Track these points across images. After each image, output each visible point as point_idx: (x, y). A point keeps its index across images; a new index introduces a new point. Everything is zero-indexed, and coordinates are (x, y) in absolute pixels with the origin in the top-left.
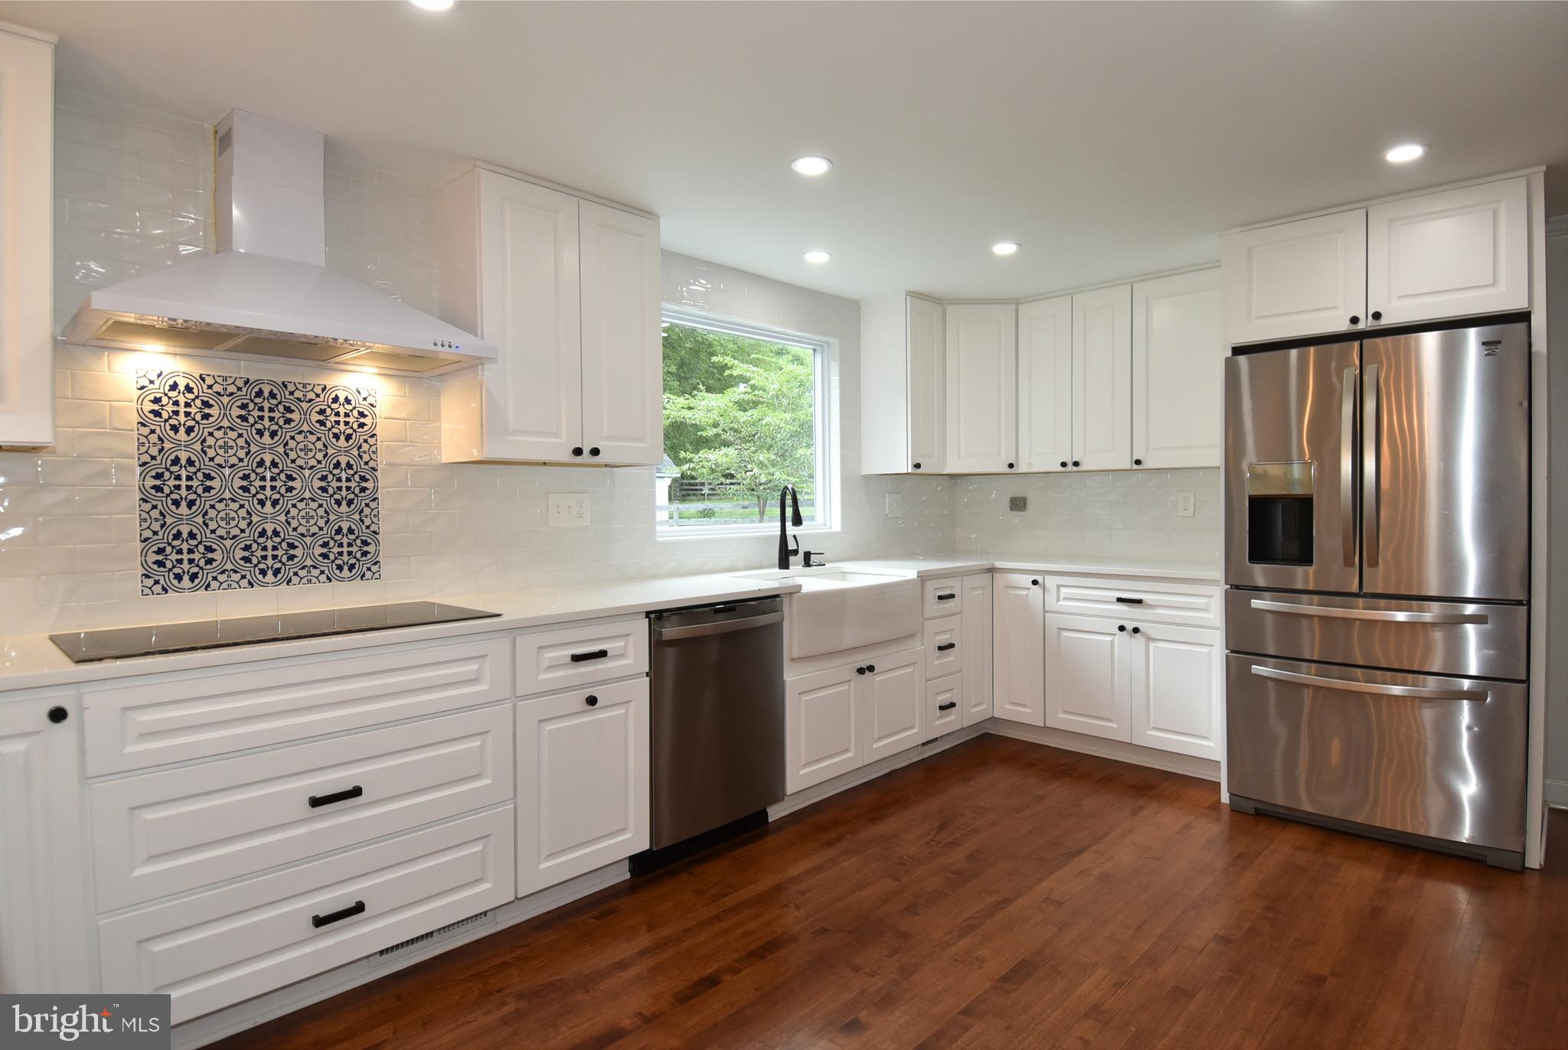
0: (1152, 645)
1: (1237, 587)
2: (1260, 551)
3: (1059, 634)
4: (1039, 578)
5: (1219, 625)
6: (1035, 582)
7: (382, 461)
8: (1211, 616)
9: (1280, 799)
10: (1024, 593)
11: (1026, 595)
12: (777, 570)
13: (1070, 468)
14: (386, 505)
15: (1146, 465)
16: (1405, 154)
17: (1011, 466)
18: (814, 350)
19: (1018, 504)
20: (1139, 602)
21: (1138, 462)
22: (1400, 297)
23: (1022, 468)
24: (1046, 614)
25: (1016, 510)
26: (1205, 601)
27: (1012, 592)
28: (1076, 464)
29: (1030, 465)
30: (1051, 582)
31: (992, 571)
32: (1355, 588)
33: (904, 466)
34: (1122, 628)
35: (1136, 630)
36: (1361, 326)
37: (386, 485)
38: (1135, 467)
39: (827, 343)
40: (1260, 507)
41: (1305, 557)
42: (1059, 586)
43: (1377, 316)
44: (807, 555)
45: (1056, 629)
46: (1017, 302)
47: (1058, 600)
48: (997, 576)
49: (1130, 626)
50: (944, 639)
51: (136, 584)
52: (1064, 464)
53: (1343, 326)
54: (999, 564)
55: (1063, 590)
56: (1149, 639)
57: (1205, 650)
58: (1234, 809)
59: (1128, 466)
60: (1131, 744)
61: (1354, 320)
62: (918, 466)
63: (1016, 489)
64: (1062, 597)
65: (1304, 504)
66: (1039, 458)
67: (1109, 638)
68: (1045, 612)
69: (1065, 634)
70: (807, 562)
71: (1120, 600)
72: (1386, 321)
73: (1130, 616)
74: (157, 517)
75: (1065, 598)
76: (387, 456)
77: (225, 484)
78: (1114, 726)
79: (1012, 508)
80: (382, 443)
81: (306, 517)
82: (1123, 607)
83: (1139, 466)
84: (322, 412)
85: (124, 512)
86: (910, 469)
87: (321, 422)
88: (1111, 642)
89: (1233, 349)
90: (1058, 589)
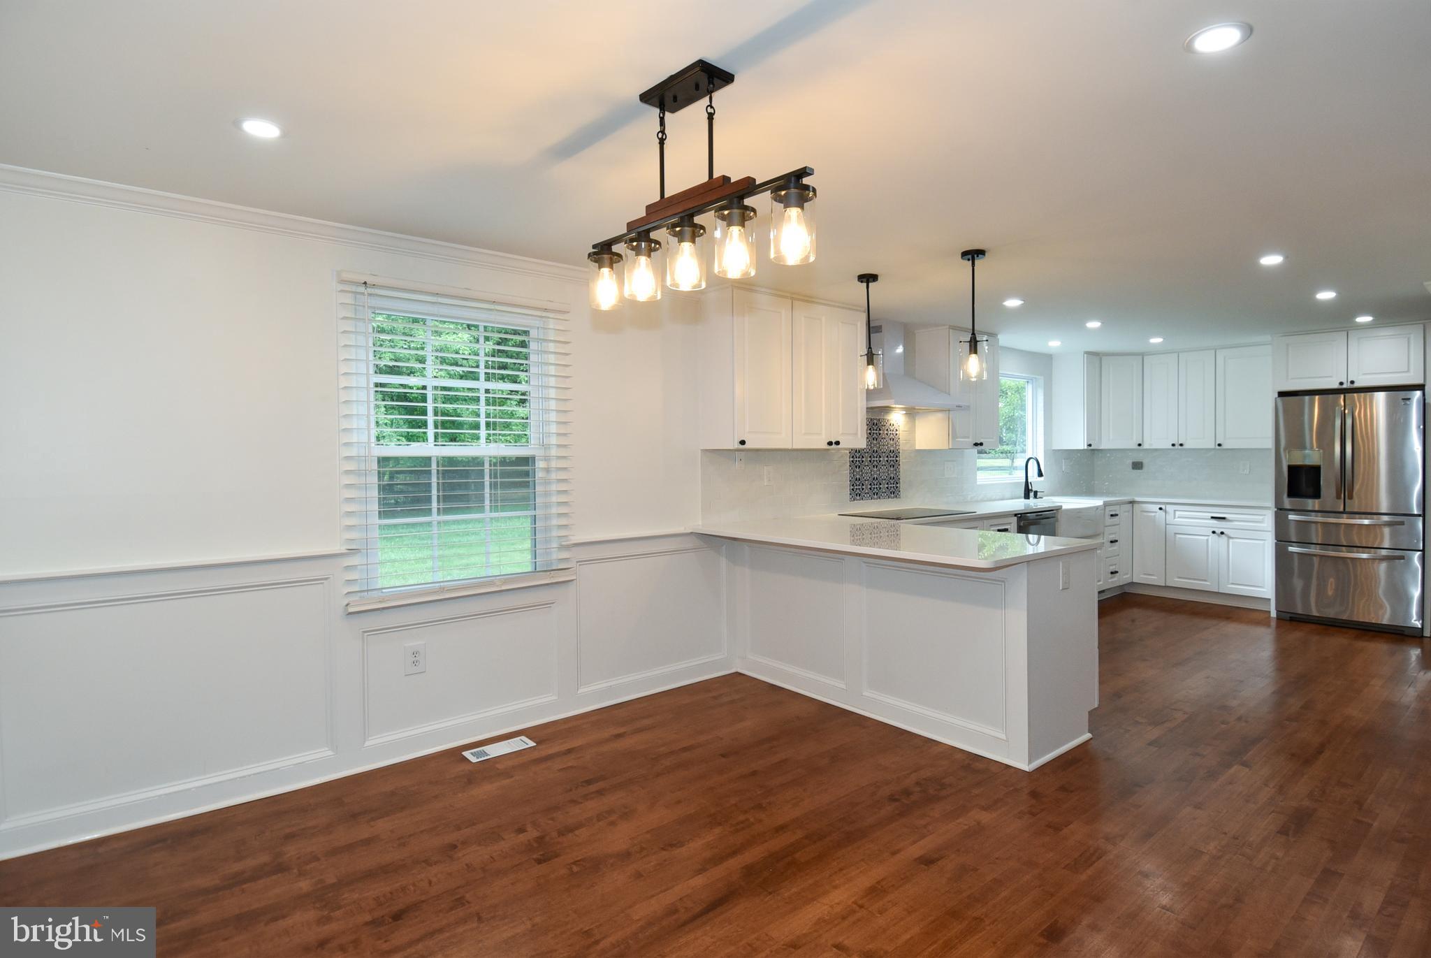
0: (1231, 540)
1: (1281, 509)
2: (1294, 491)
3: (1175, 537)
4: (1163, 507)
5: (1270, 529)
6: (1161, 509)
7: (901, 448)
8: (1264, 524)
9: (1300, 610)
10: (1153, 514)
11: (1155, 516)
12: (1023, 500)
13: (1177, 447)
14: (901, 468)
15: (1224, 447)
16: (1364, 319)
17: (1140, 445)
18: (1028, 382)
19: (1137, 466)
20: (1224, 518)
21: (1219, 445)
22: (1364, 374)
23: (1146, 446)
24: (1167, 526)
25: (1136, 469)
26: (1261, 517)
27: (1145, 514)
28: (1181, 445)
29: (1151, 444)
30: (1170, 508)
31: (1132, 502)
32: (1341, 509)
33: (1081, 445)
34: (1214, 532)
35: (1222, 533)
36: (1345, 386)
37: (902, 459)
38: (1217, 447)
39: (1035, 378)
40: (1294, 471)
41: (1316, 495)
42: (1175, 511)
43: (1352, 382)
44: (1036, 493)
45: (1173, 534)
46: (1142, 355)
47: (1174, 518)
48: (1136, 506)
49: (1218, 531)
50: (1113, 537)
51: (848, 497)
52: (1173, 445)
53: (1336, 386)
54: (1137, 499)
55: (1177, 513)
56: (1229, 538)
57: (1262, 542)
58: (1278, 618)
59: (1213, 447)
60: (1219, 593)
61: (1341, 384)
62: (1090, 445)
63: (1138, 457)
64: (1177, 516)
65: (1315, 470)
66: (1157, 438)
67: (1206, 538)
68: (1166, 524)
69: (1178, 536)
70: (1035, 496)
71: (1212, 518)
72: (1357, 385)
73: (1218, 526)
74: (852, 472)
75: (1179, 517)
76: (903, 446)
77: (866, 459)
78: (1208, 583)
79: (1133, 468)
80: (901, 441)
81: (883, 472)
82: (1214, 521)
83: (1219, 447)
84: (887, 430)
85: (846, 471)
86: (1086, 447)
87: (887, 434)
88: (1207, 540)
89: (1279, 393)
90: (1174, 513)
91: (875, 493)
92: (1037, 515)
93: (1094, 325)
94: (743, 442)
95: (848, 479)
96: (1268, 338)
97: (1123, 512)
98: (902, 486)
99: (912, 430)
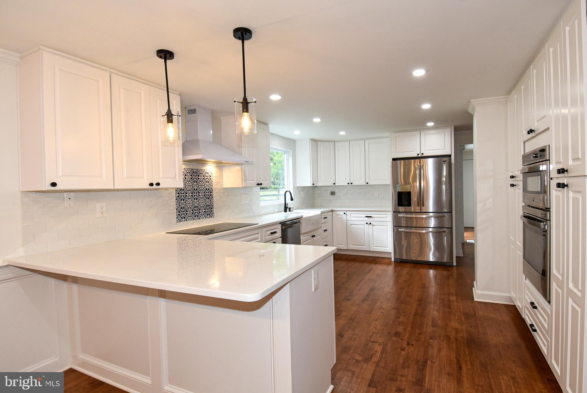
0: (374, 227)
1: (395, 212)
2: (400, 204)
3: (351, 226)
4: (345, 212)
5: (390, 221)
6: (344, 213)
7: (214, 187)
8: (387, 219)
9: (404, 257)
10: (341, 216)
12: (284, 213)
13: (350, 184)
14: (214, 199)
15: (369, 184)
16: (430, 124)
17: (334, 184)
18: (284, 153)
19: (333, 193)
20: (371, 217)
21: (367, 183)
22: (427, 150)
23: (337, 184)
24: (347, 221)
25: (332, 195)
26: (386, 216)
27: (338, 216)
28: (352, 183)
29: (339, 183)
30: (348, 213)
31: (332, 211)
32: (419, 211)
33: (310, 184)
34: (367, 223)
35: (370, 223)
36: (419, 156)
37: (214, 194)
38: (366, 184)
39: (288, 151)
40: (400, 194)
41: (409, 205)
42: (350, 214)
43: (422, 154)
44: (290, 209)
45: (350, 225)
46: (334, 142)
48: (334, 212)
49: (369, 223)
50: (325, 228)
51: (175, 220)
52: (348, 184)
53: (416, 155)
54: (334, 209)
56: (373, 225)
57: (387, 227)
58: (395, 262)
59: (365, 184)
60: (369, 251)
61: (418, 154)
62: (313, 184)
63: (332, 190)
64: (351, 217)
65: (409, 194)
66: (342, 181)
67: (364, 226)
68: (347, 220)
69: (352, 226)
70: (290, 211)
71: (366, 217)
72: (424, 155)
73: (369, 220)
74: (178, 204)
75: (352, 217)
76: (215, 186)
77: (189, 195)
78: (365, 247)
79: (331, 195)
80: (214, 183)
81: (202, 202)
82: (367, 218)
84: (204, 176)
85: (173, 202)
86: (312, 185)
87: (204, 179)
89: (393, 159)
90: (350, 215)
91: (196, 215)
92: (291, 222)
93: (317, 120)
94: (54, 184)
95: (175, 208)
96: (388, 134)
97: (329, 215)
98: (215, 210)
99: (221, 177)
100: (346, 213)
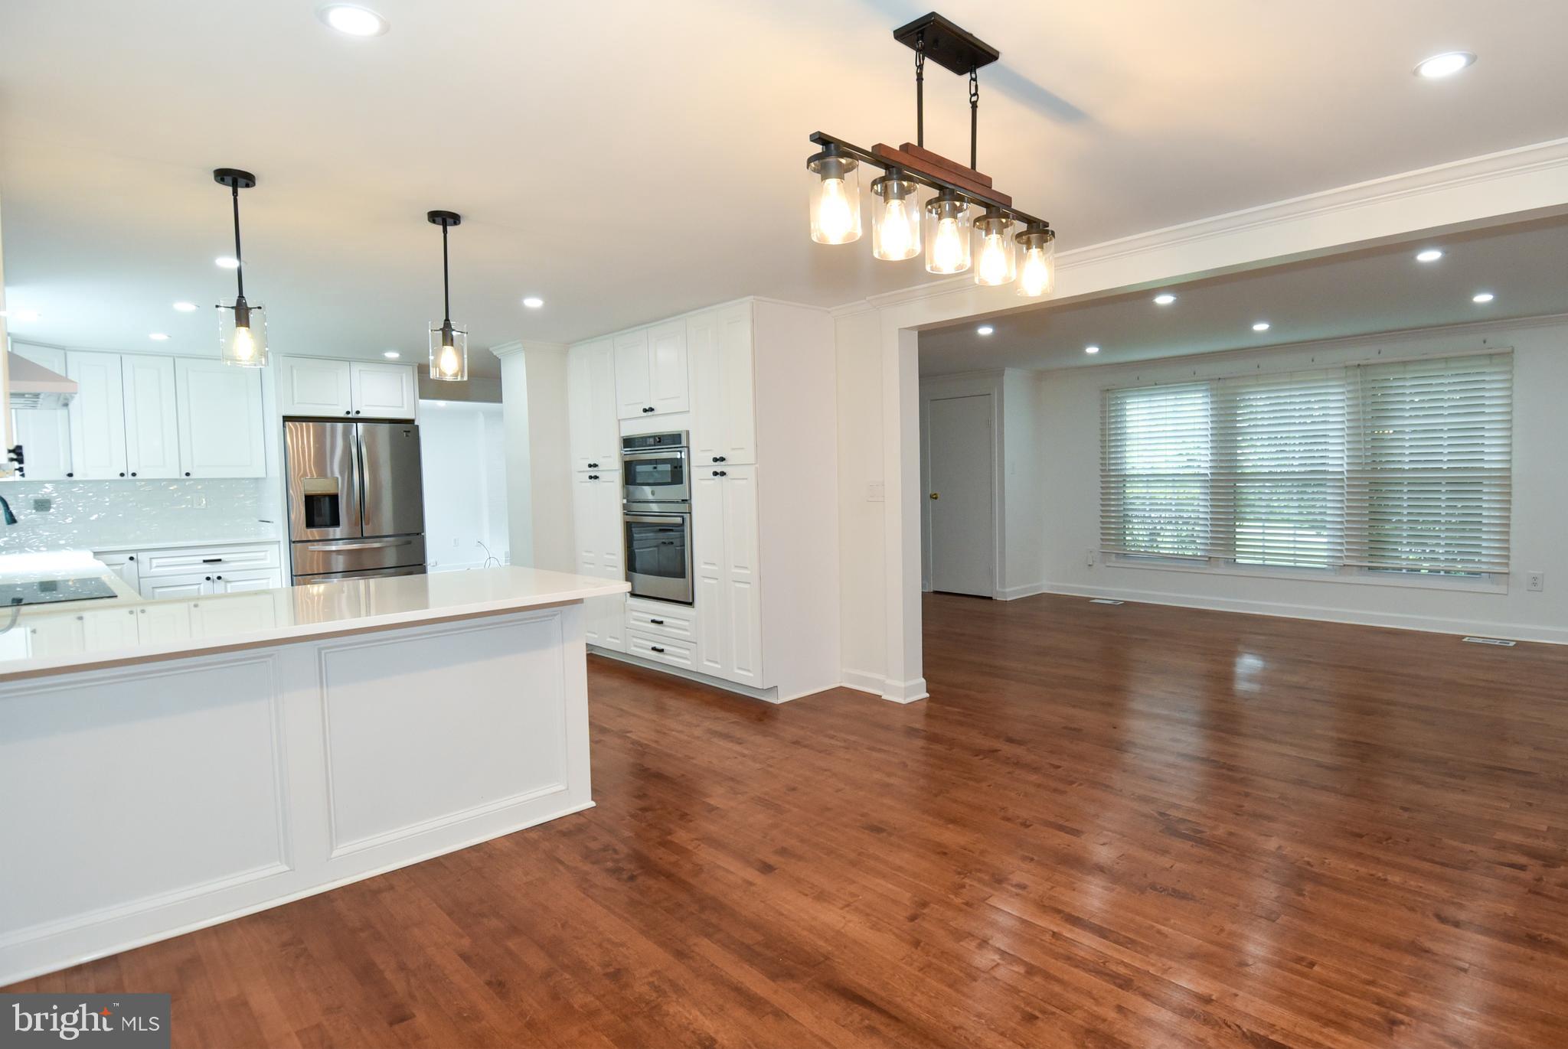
0: (230, 585)
1: (296, 542)
2: (313, 523)
3: (153, 592)
4: (135, 555)
6: (132, 559)
8: (268, 561)
10: (118, 567)
11: (121, 569)
13: (126, 477)
15: (195, 476)
16: (392, 355)
17: (69, 476)
19: (42, 505)
20: (220, 560)
21: (188, 474)
22: (366, 405)
23: (79, 477)
24: (141, 580)
25: (42, 510)
26: (263, 554)
28: (134, 475)
29: (89, 474)
30: (142, 556)
32: (359, 534)
34: (208, 579)
35: (218, 578)
36: (350, 416)
38: (185, 478)
40: (311, 501)
41: (335, 522)
42: (151, 559)
43: (358, 412)
45: (151, 590)
47: (151, 568)
49: (214, 576)
52: (122, 475)
53: (342, 414)
55: (154, 561)
56: (228, 582)
59: (178, 476)
61: (348, 413)
64: (154, 565)
65: (334, 499)
67: (199, 586)
68: (139, 578)
69: (157, 590)
71: (205, 561)
72: (360, 416)
73: (213, 570)
75: (157, 566)
79: (37, 509)
82: (207, 566)
83: (188, 477)
88: (199, 589)
89: (284, 417)
90: (151, 562)
100: (135, 557)
